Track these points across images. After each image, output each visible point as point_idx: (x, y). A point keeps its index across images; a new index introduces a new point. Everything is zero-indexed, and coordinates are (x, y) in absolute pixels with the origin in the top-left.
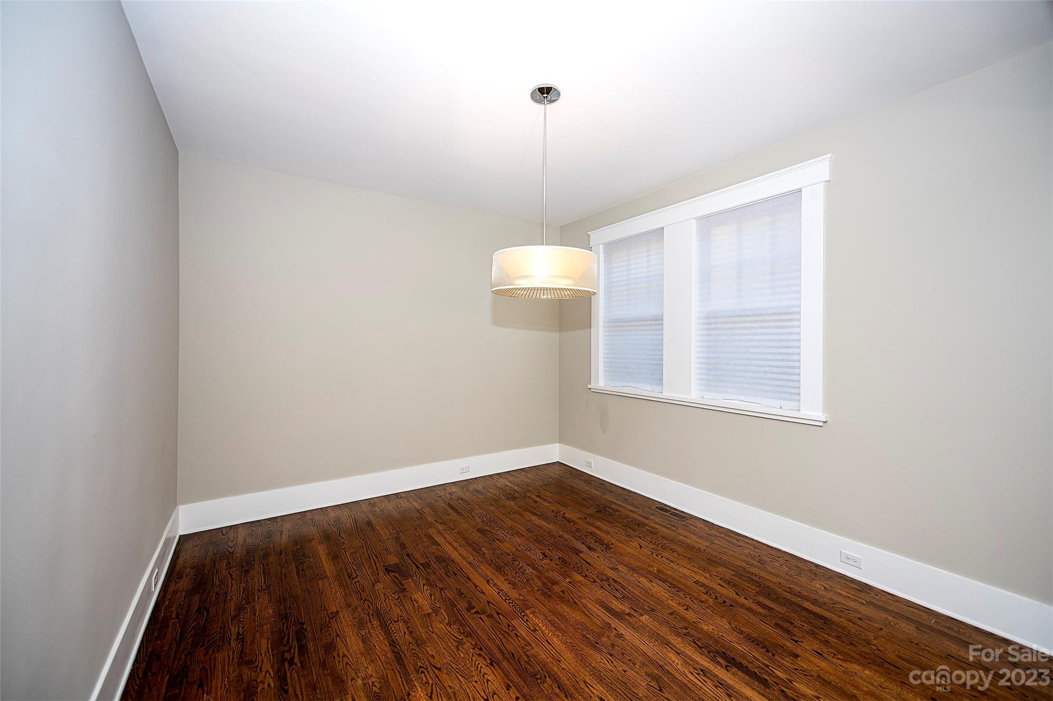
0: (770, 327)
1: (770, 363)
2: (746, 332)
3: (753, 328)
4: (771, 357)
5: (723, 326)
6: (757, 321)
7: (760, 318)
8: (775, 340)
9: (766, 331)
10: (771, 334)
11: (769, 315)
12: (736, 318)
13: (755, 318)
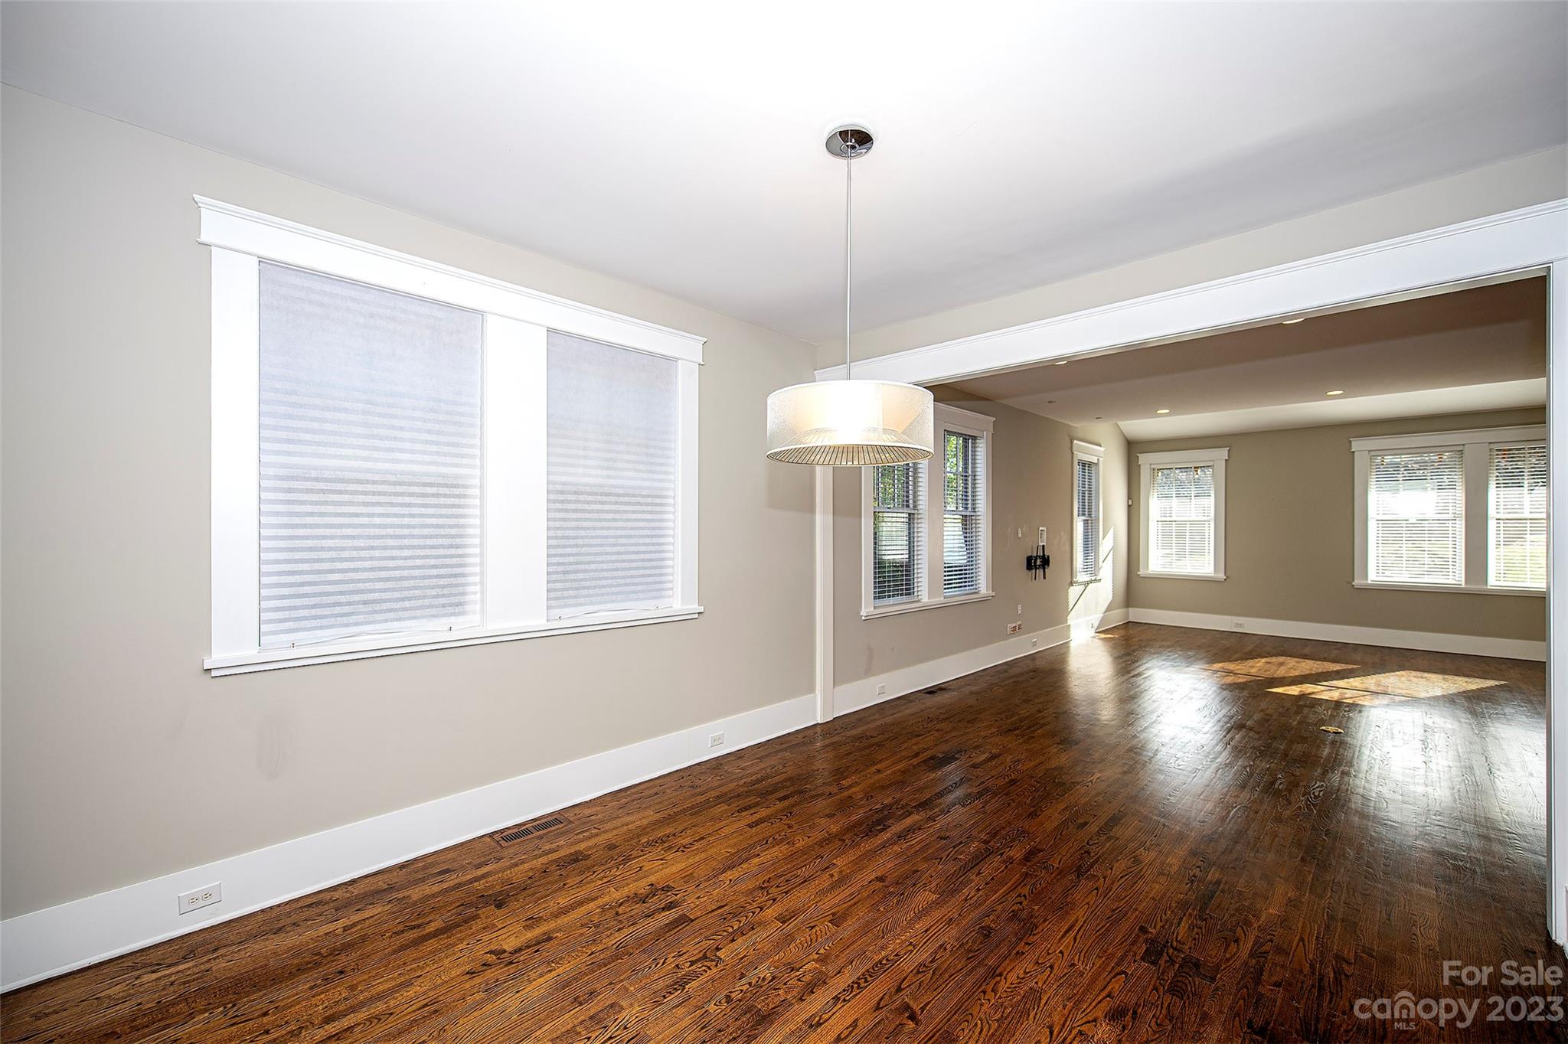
0: (643, 512)
1: (642, 556)
2: (617, 516)
3: (626, 512)
4: (644, 548)
5: (586, 507)
6: (629, 504)
7: (634, 500)
8: (649, 528)
9: (639, 516)
10: (643, 520)
11: (643, 496)
12: (604, 497)
13: (627, 499)
